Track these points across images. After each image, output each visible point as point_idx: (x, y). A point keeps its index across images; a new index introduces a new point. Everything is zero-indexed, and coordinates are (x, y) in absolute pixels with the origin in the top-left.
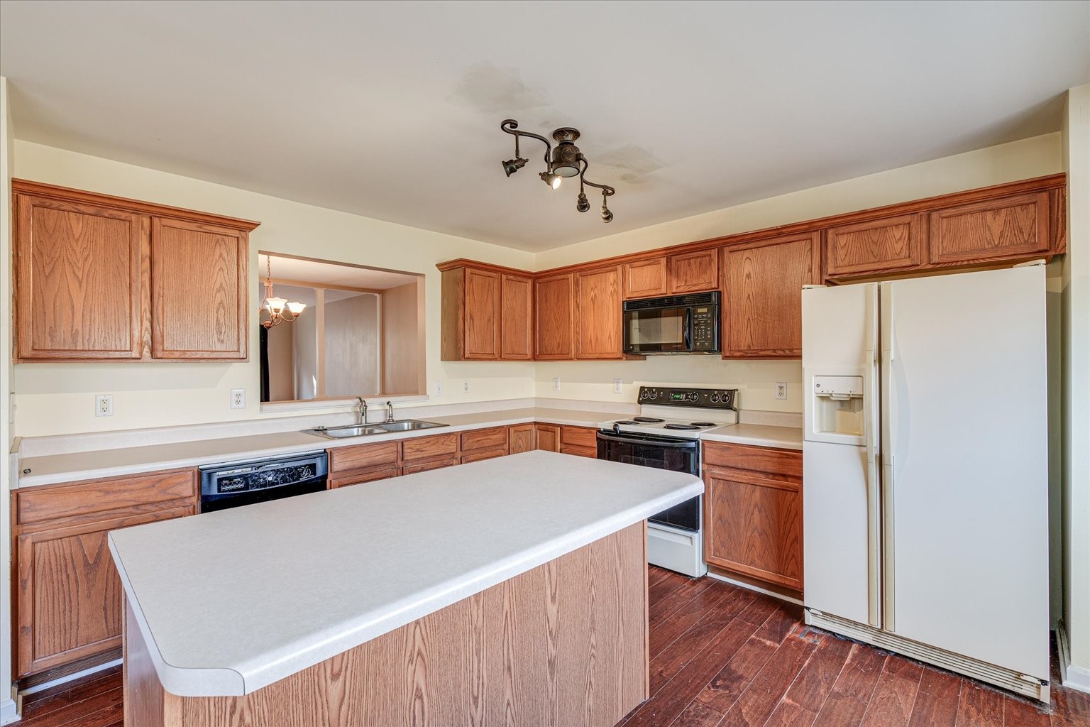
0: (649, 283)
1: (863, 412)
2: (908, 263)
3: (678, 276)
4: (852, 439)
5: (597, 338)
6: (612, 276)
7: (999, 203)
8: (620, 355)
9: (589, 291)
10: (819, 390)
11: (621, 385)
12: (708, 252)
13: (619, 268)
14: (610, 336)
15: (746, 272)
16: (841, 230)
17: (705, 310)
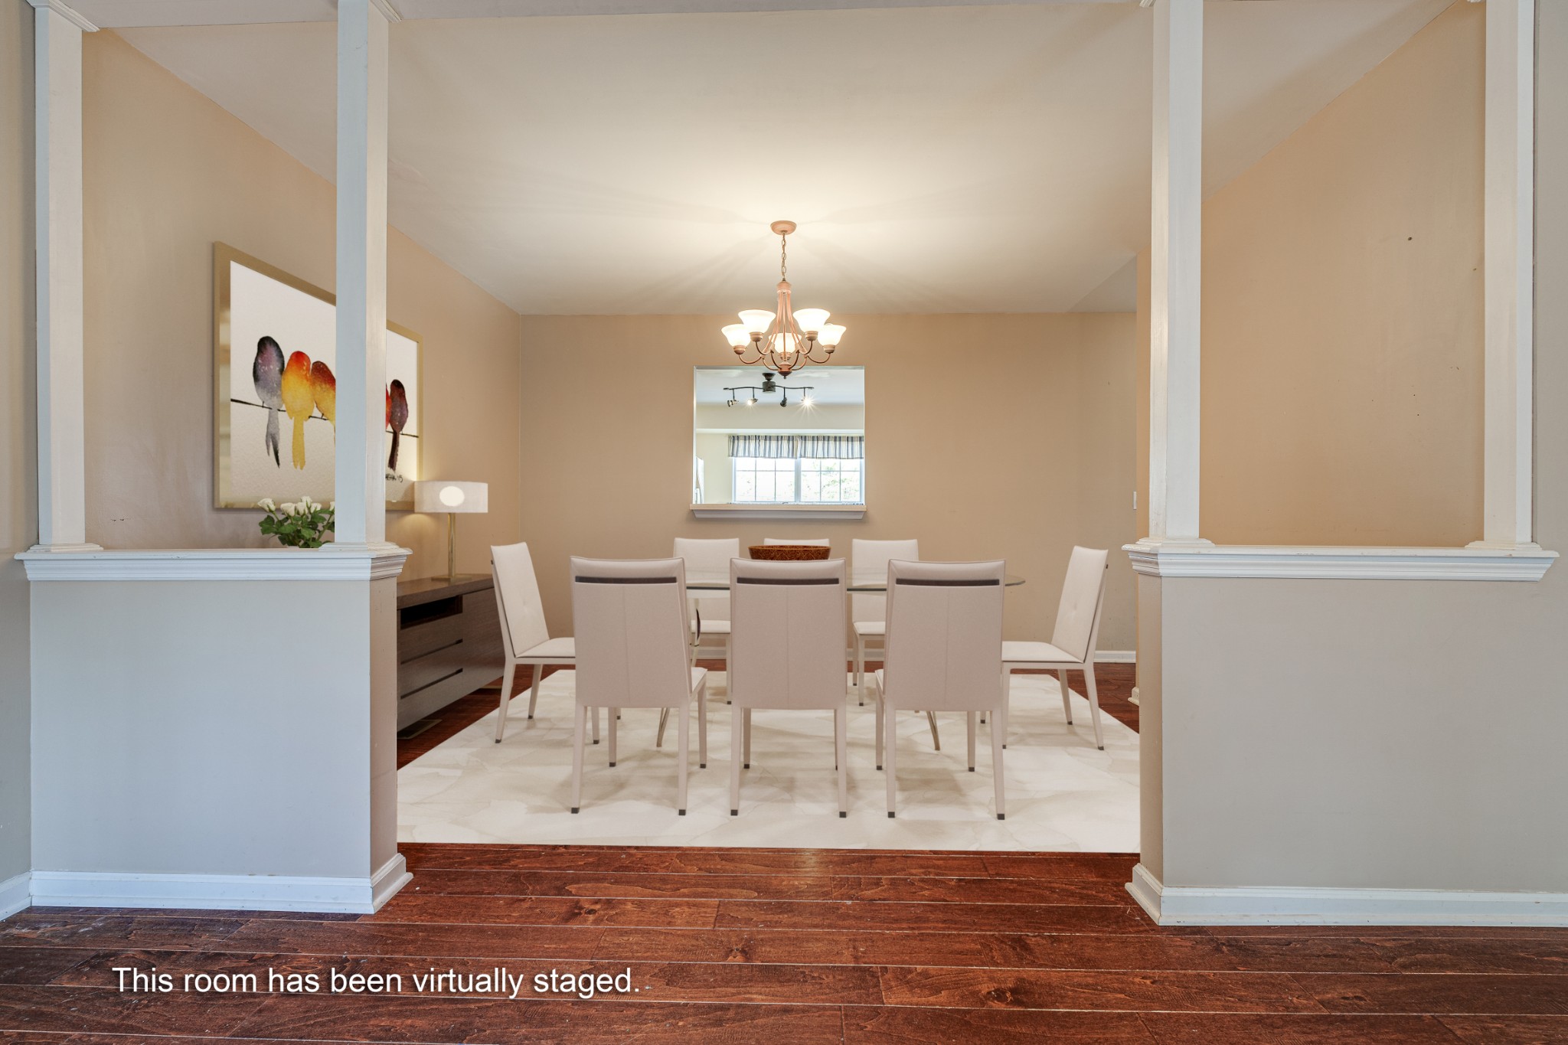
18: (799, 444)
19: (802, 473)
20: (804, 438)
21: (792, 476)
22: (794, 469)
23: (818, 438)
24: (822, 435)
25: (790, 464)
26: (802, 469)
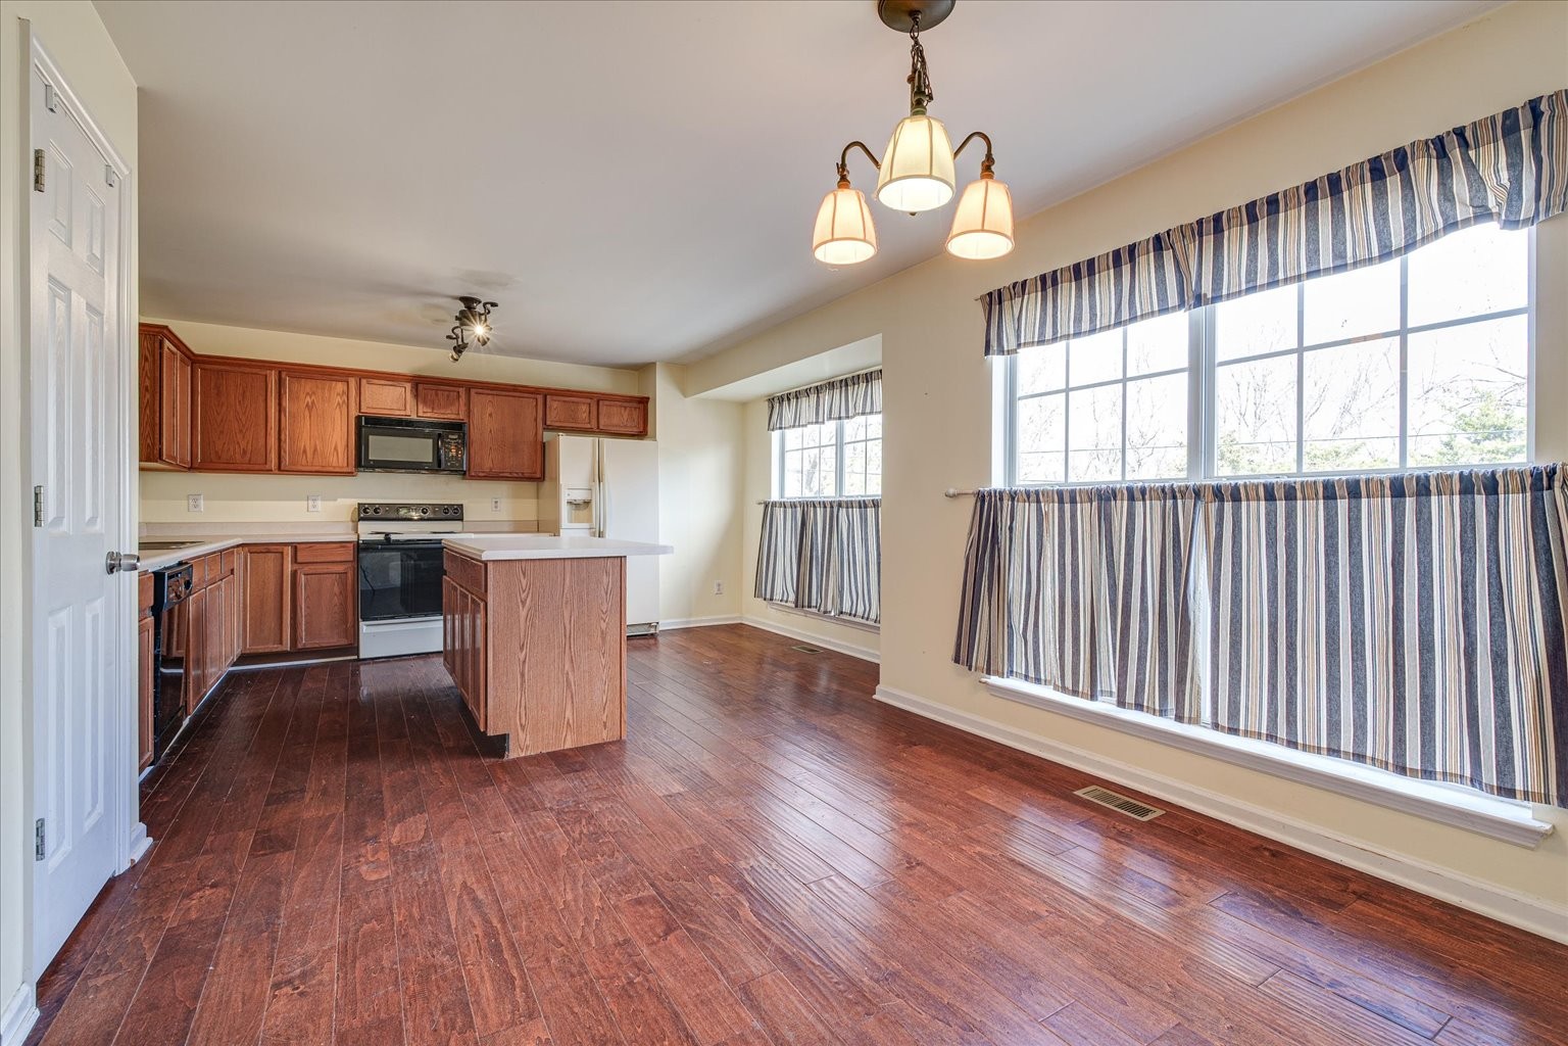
0: (391, 401)
1: (591, 511)
2: (589, 426)
3: (425, 403)
4: (586, 525)
5: (315, 450)
6: (340, 387)
7: (625, 404)
8: (352, 468)
9: (302, 396)
10: (568, 498)
11: (319, 503)
12: (457, 389)
13: (353, 382)
14: (336, 449)
15: (489, 412)
16: (555, 398)
17: (456, 437)
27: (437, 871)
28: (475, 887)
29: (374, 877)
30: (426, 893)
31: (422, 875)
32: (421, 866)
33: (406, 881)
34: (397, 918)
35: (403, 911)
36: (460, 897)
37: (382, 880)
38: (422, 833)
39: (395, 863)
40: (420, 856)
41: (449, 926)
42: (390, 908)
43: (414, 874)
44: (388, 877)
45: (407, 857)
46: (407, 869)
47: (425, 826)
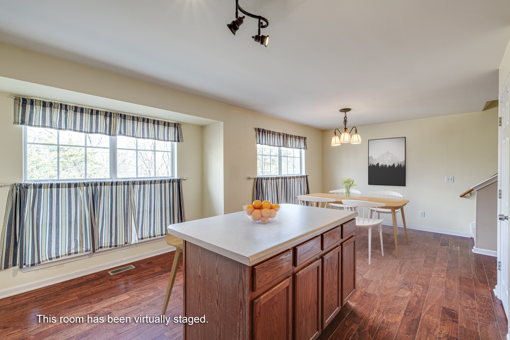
18: (118, 122)
19: (118, 150)
20: (124, 117)
21: (106, 154)
22: (108, 146)
23: (138, 119)
24: (142, 117)
25: (106, 140)
26: (118, 147)
27: (404, 279)
28: (398, 273)
29: (419, 286)
30: (409, 277)
31: (408, 280)
32: (407, 282)
33: (412, 281)
34: (418, 276)
35: (416, 276)
36: (403, 273)
37: (418, 284)
38: (401, 290)
39: (413, 286)
40: (406, 285)
41: (408, 270)
42: (418, 278)
43: (409, 282)
44: (416, 284)
45: (409, 286)
46: (411, 283)
47: (398, 292)
